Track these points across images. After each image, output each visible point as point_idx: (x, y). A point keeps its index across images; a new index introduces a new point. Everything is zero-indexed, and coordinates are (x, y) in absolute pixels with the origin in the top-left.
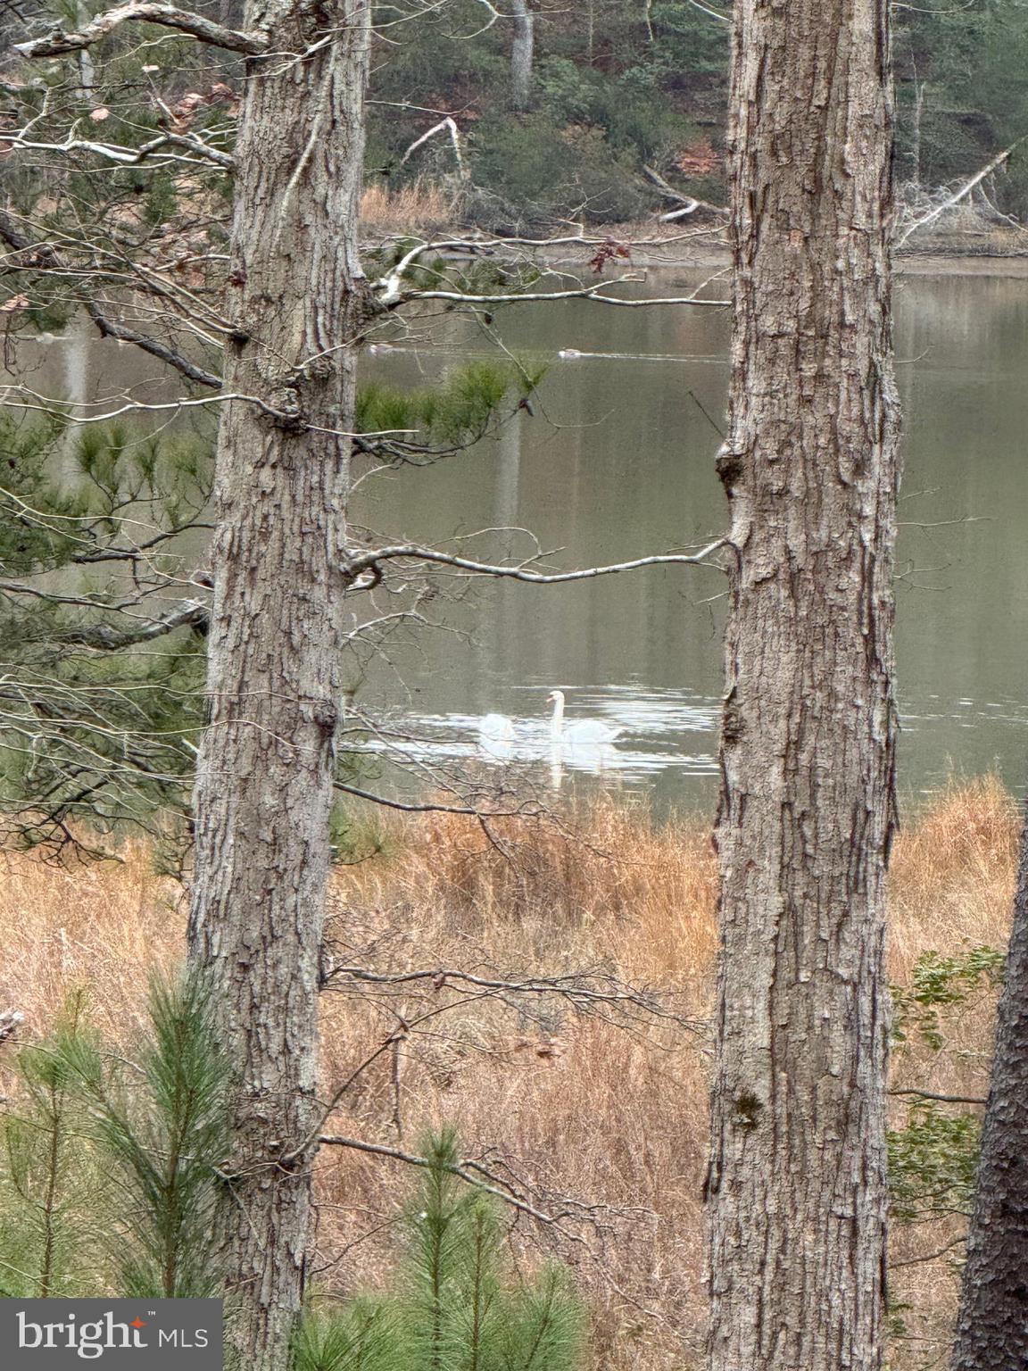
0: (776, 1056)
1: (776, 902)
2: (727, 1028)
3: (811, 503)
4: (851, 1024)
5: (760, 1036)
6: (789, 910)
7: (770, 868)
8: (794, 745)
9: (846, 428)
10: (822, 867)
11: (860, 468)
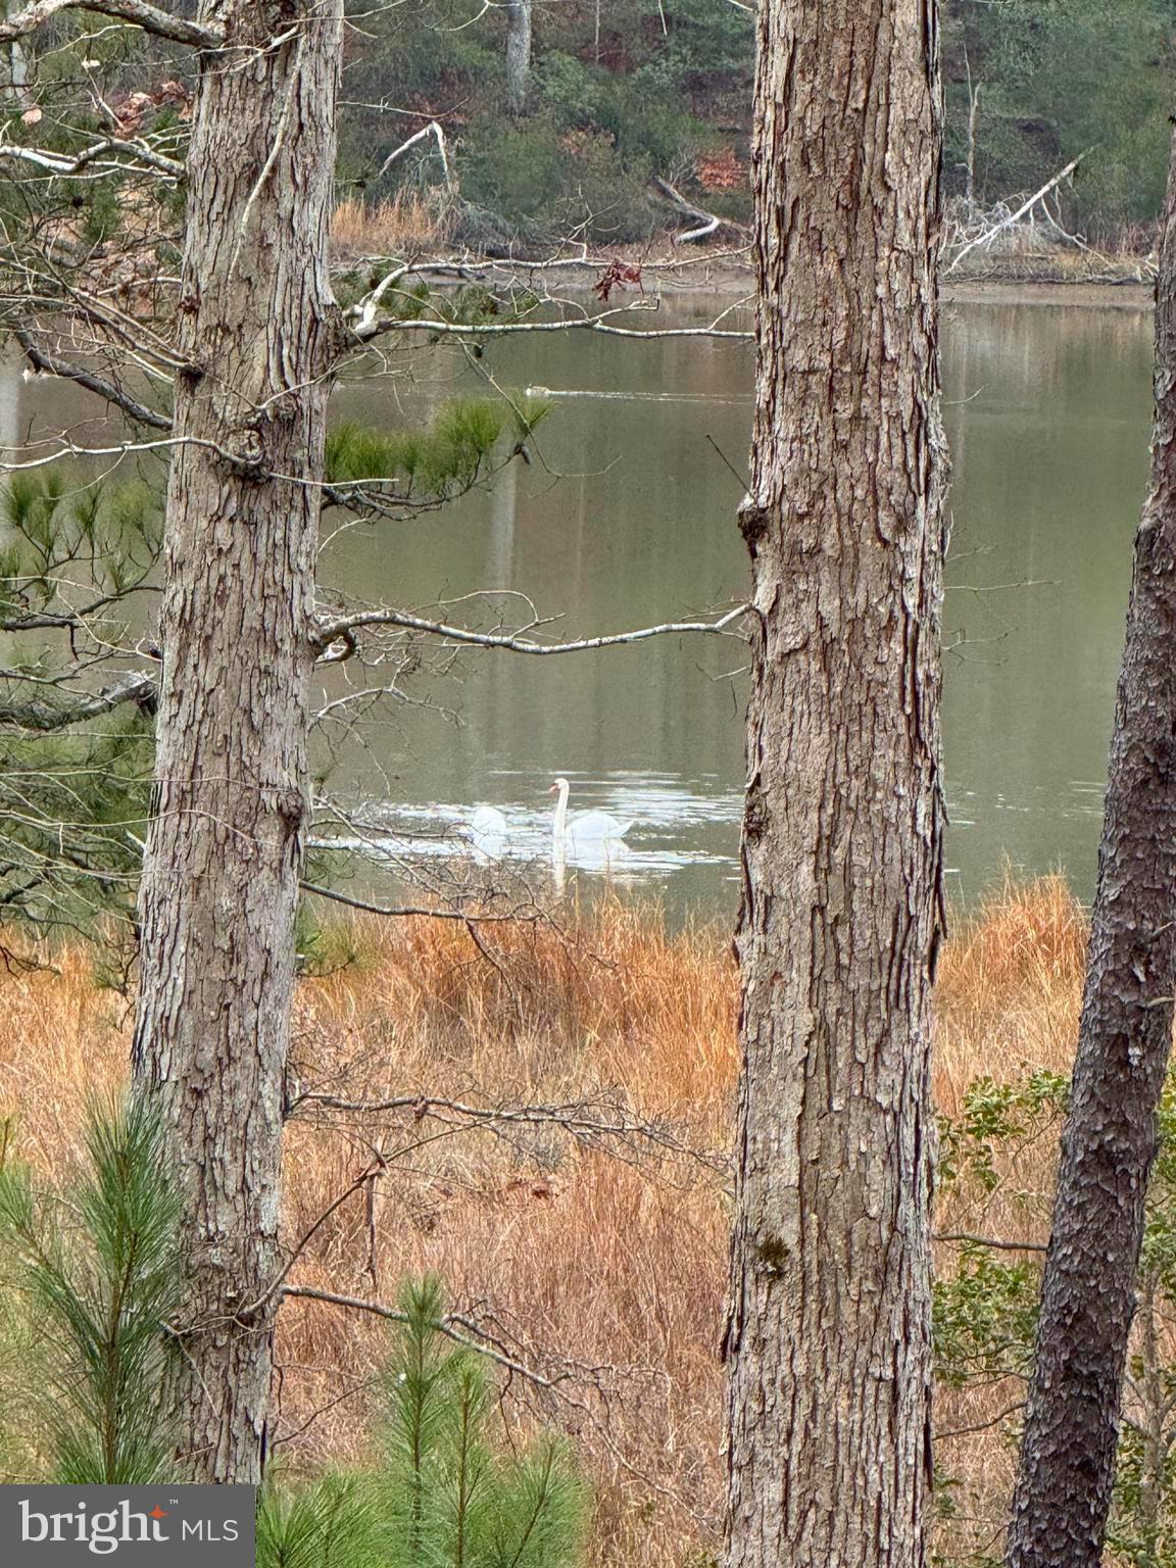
0: (806, 1195)
1: (806, 1020)
2: (750, 1164)
3: (847, 563)
4: (892, 1158)
5: (788, 1172)
6: (821, 1028)
7: (799, 980)
8: (826, 841)
9: (885, 477)
10: (859, 980)
11: (903, 523)
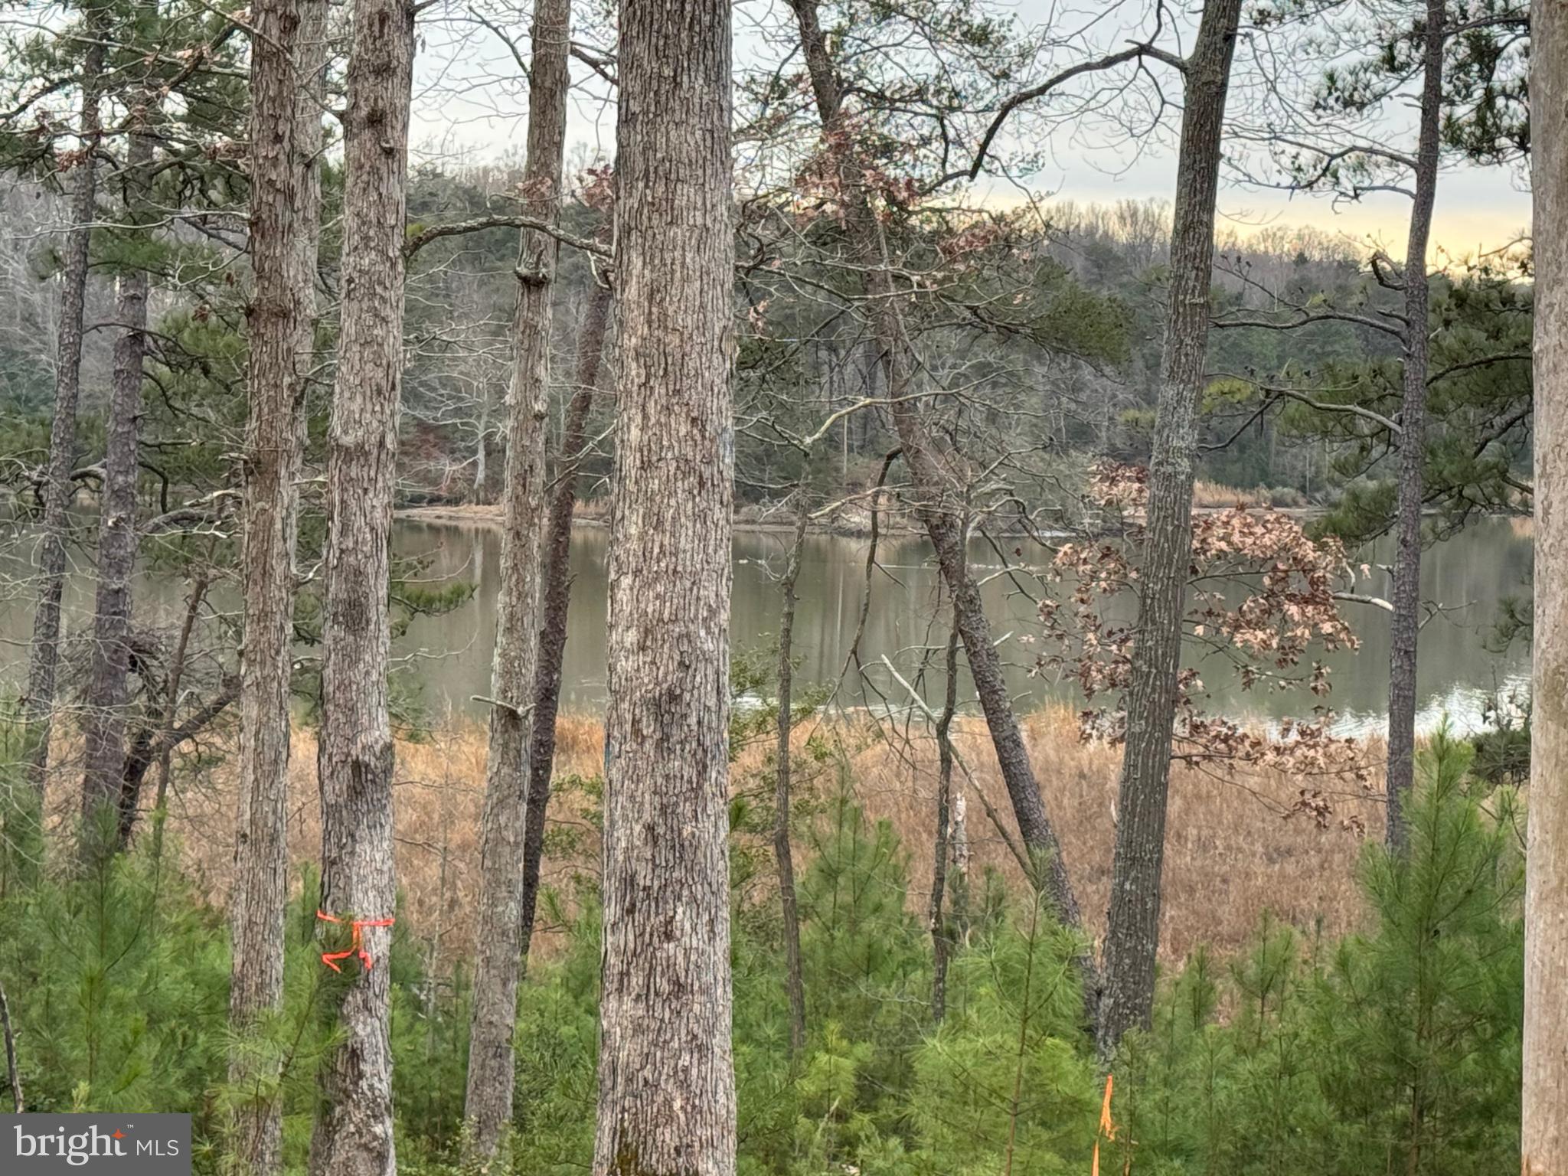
0: (252, 822)
1: (252, 777)
2: (239, 815)
3: (263, 663)
4: (275, 812)
5: (247, 816)
6: (256, 779)
7: (251, 767)
8: (257, 733)
9: (273, 641)
10: (266, 768)
11: (278, 652)
